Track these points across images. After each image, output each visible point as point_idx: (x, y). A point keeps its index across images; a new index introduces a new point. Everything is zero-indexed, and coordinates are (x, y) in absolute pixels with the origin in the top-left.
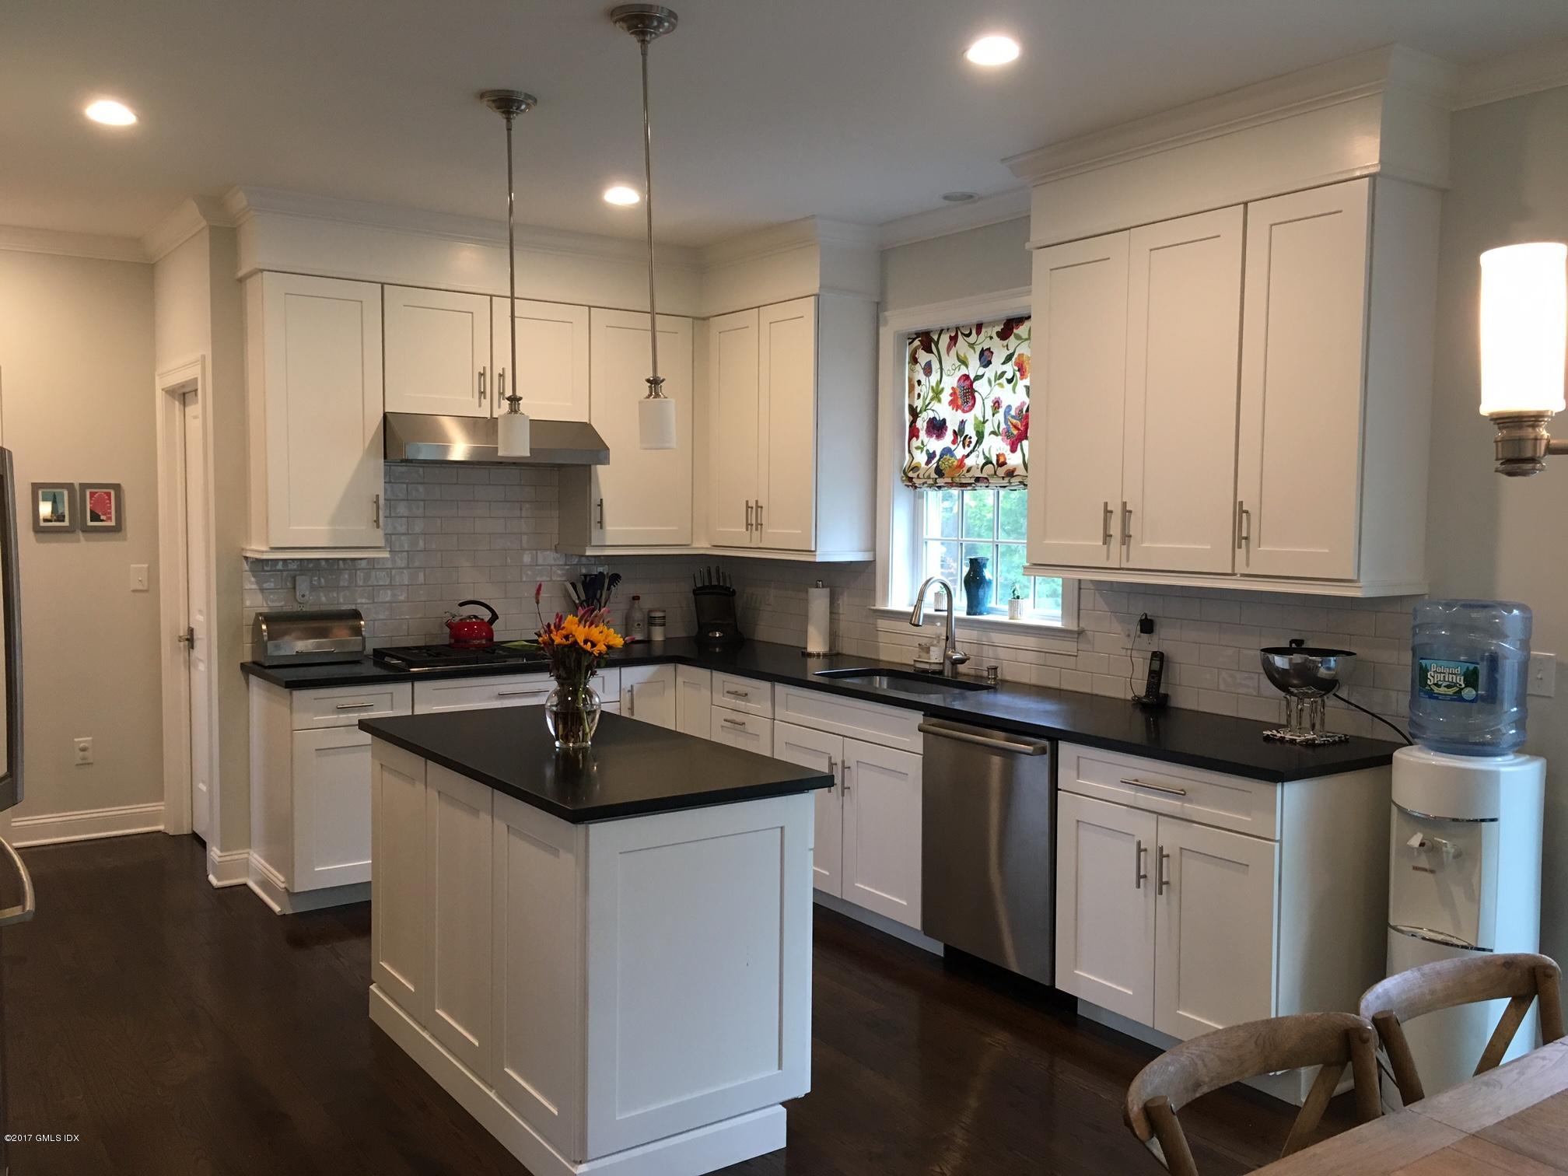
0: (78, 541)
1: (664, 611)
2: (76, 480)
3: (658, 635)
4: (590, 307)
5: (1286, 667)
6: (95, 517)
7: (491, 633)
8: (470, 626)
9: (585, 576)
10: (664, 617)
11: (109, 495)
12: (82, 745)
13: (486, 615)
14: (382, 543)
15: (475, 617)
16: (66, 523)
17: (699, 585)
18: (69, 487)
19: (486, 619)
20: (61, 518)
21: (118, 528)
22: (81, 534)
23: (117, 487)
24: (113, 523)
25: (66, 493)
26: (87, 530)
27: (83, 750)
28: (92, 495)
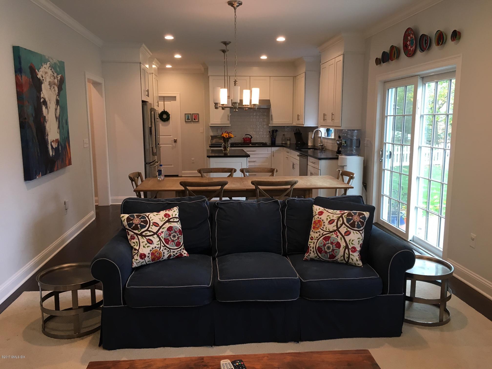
0: (192, 124)
1: (290, 138)
2: (192, 113)
3: (288, 143)
4: (270, 76)
5: (339, 143)
6: (195, 119)
7: (251, 141)
8: (247, 139)
9: (272, 130)
10: (290, 139)
11: (197, 115)
12: (193, 159)
13: (250, 137)
14: (229, 123)
15: (248, 137)
16: (190, 121)
17: (295, 132)
18: (191, 114)
19: (250, 138)
20: (189, 120)
21: (198, 121)
22: (192, 122)
23: (198, 114)
24: (197, 121)
25: (190, 115)
26: (193, 122)
27: (193, 160)
28: (194, 115)
